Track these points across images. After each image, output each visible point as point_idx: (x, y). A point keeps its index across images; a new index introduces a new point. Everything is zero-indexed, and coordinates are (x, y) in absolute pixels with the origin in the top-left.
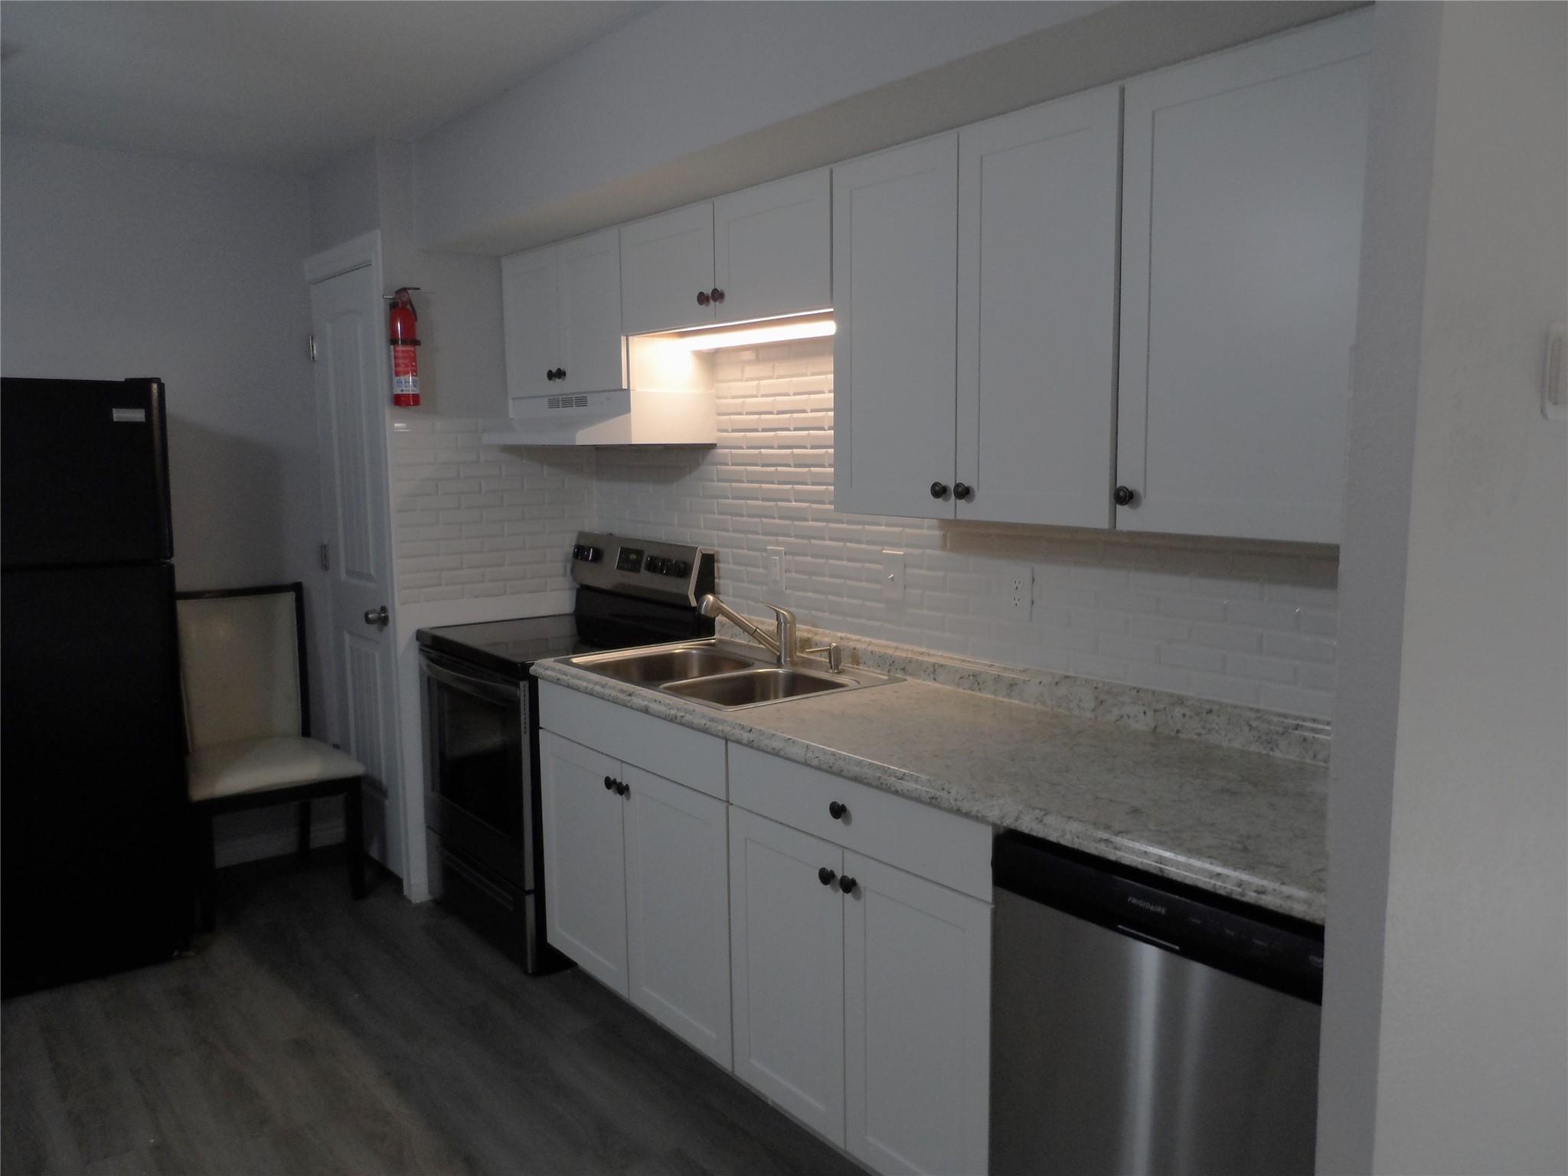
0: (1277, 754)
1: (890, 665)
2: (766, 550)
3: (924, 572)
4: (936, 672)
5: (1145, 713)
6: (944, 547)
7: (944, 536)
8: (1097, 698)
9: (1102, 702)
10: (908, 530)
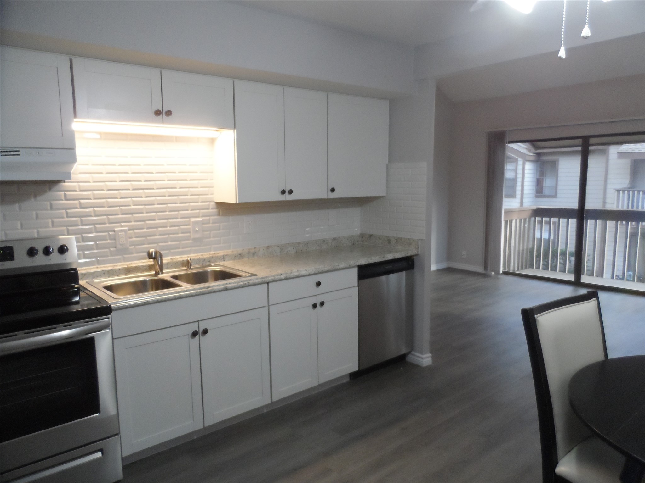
0: (322, 248)
1: (203, 261)
2: (114, 231)
3: (211, 225)
4: (225, 258)
5: (293, 248)
6: (219, 215)
7: (219, 212)
8: (281, 249)
9: (282, 249)
10: (202, 211)
